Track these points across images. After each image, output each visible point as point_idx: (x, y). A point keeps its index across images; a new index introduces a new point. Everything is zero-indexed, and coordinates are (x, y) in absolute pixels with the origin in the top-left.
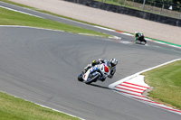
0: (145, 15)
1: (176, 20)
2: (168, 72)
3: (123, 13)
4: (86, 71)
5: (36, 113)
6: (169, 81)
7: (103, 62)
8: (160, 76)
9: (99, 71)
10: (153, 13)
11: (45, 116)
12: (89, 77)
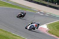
0: (48, 6)
2: (55, 25)
5: (11, 36)
7: (35, 23)
8: (52, 26)
11: (14, 37)
12: (30, 28)
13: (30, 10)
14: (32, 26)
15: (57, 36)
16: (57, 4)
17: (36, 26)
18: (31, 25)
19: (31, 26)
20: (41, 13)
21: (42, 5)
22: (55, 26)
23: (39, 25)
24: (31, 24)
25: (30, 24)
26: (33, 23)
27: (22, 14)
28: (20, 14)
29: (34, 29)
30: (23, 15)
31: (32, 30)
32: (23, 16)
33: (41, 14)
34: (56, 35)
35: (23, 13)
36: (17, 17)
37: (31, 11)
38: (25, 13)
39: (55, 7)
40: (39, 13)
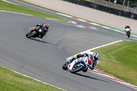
0: (95, 6)
1: (119, 11)
2: (112, 51)
3: (79, 4)
4: (71, 61)
5: (11, 77)
6: (112, 57)
7: (87, 55)
8: (106, 53)
9: (83, 63)
10: (102, 5)
11: (18, 80)
12: (74, 67)
13: (53, 17)
14: (79, 63)
15: (118, 77)
16: (115, 2)
17: (90, 63)
18: (77, 60)
19: (76, 64)
20: (79, 23)
21: (82, 5)
22: (112, 53)
23: (96, 59)
24: (78, 57)
25: (74, 59)
26: (83, 56)
27: (40, 30)
28: (35, 30)
29: (85, 71)
30: (41, 33)
31: (81, 72)
32: (42, 35)
33: (80, 26)
34: (115, 76)
35: (41, 27)
36: (27, 36)
37: (56, 18)
38: (47, 28)
39: (112, 9)
40: (74, 22)
